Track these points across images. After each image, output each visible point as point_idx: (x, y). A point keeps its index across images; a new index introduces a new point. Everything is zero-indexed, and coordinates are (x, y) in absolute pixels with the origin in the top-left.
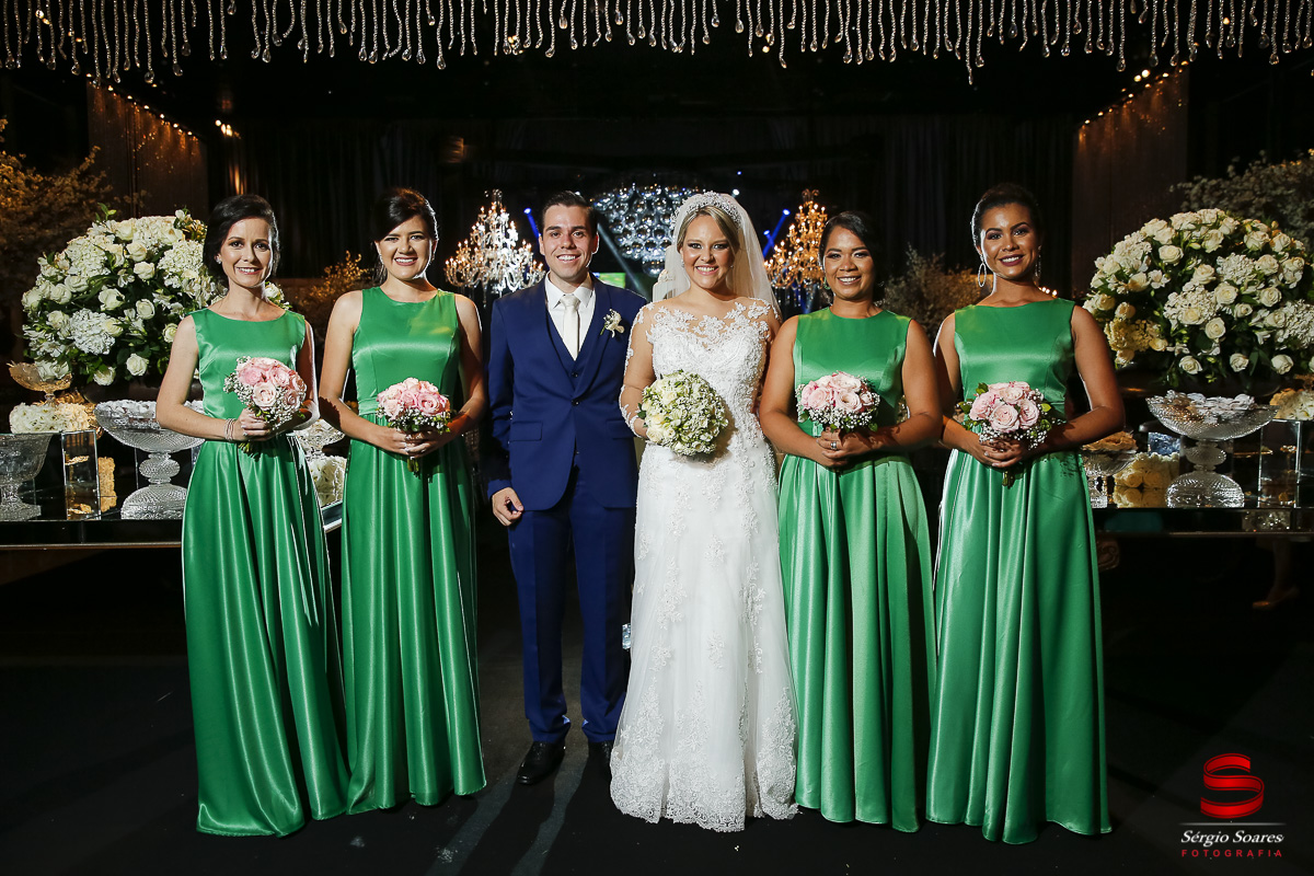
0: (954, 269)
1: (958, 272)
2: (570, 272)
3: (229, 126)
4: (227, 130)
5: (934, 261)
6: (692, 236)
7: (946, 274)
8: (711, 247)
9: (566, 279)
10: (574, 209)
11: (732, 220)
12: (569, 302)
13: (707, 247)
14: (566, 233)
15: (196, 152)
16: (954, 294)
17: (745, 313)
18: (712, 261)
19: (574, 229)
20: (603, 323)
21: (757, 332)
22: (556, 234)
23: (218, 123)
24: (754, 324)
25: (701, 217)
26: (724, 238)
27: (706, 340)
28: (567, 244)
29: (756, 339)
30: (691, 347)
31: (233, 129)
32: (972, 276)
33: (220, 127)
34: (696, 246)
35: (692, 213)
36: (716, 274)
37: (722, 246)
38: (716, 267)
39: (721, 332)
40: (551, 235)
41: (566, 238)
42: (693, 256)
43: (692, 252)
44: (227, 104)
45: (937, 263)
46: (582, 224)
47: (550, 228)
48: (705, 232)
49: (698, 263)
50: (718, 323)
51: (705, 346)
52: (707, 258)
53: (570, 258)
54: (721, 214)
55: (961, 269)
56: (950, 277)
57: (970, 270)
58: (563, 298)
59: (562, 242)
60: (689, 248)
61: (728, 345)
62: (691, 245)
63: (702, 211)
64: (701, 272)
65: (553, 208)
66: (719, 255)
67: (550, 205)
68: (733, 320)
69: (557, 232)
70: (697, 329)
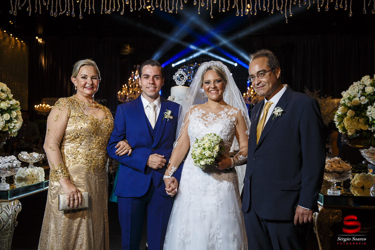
0: (324, 96)
1: (325, 98)
2: (152, 94)
3: (41, 39)
4: (40, 41)
5: (316, 93)
6: (206, 79)
7: (321, 99)
8: (214, 82)
9: (151, 97)
10: (155, 67)
11: (222, 71)
12: (151, 106)
13: (212, 82)
14: (151, 77)
15: (24, 49)
16: (324, 107)
17: (227, 113)
18: (215, 88)
19: (155, 76)
20: (164, 115)
21: (229, 121)
22: (147, 78)
23: (37, 38)
24: (229, 118)
25: (209, 71)
26: (219, 78)
27: (207, 123)
28: (151, 82)
29: (228, 124)
30: (200, 125)
31: (42, 40)
32: (331, 100)
33: (37, 39)
34: (208, 83)
35: (205, 70)
36: (218, 93)
37: (219, 81)
38: (218, 90)
39: (214, 119)
40: (145, 78)
41: (151, 80)
42: (207, 87)
43: (206, 85)
44: (40, 31)
45: (317, 94)
46: (158, 74)
47: (145, 75)
48: (211, 77)
49: (210, 89)
50: (214, 116)
51: (205, 124)
52: (213, 87)
53: (152, 88)
54: (216, 68)
55: (327, 96)
56: (323, 100)
57: (331, 97)
58: (149, 105)
59: (150, 81)
60: (205, 84)
61: (215, 125)
62: (206, 83)
63: (209, 69)
64: (211, 93)
65: (146, 66)
66: (218, 85)
67: (144, 65)
68: (221, 115)
69: (147, 77)
70: (204, 117)
